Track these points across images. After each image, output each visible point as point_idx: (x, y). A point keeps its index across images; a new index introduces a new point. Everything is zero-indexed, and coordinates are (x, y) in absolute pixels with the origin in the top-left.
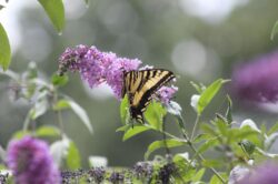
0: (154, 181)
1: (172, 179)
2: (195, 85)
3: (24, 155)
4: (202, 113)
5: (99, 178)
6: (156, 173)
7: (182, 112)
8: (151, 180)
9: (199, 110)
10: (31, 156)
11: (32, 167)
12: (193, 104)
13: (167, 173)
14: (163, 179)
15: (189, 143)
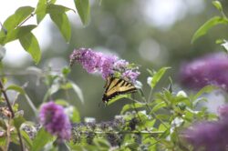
0: (126, 128)
2: (149, 71)
3: (49, 112)
4: (154, 87)
6: (128, 123)
7: (143, 87)
8: (124, 127)
9: (152, 86)
10: (53, 113)
11: (54, 120)
12: (148, 82)
13: (134, 123)
14: (131, 127)
15: (147, 105)
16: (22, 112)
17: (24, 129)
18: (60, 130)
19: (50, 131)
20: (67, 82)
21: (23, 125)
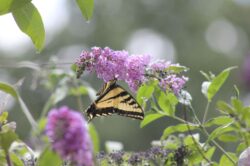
0: (169, 163)
1: (186, 161)
2: (205, 74)
4: (212, 99)
5: (119, 161)
6: (171, 155)
7: (192, 102)
8: (167, 161)
10: (67, 126)
11: (68, 136)
12: (203, 91)
13: (181, 155)
14: (177, 161)
15: (201, 127)
16: (14, 124)
17: (15, 151)
18: (76, 151)
19: (60, 152)
20: (80, 84)
21: (15, 145)
